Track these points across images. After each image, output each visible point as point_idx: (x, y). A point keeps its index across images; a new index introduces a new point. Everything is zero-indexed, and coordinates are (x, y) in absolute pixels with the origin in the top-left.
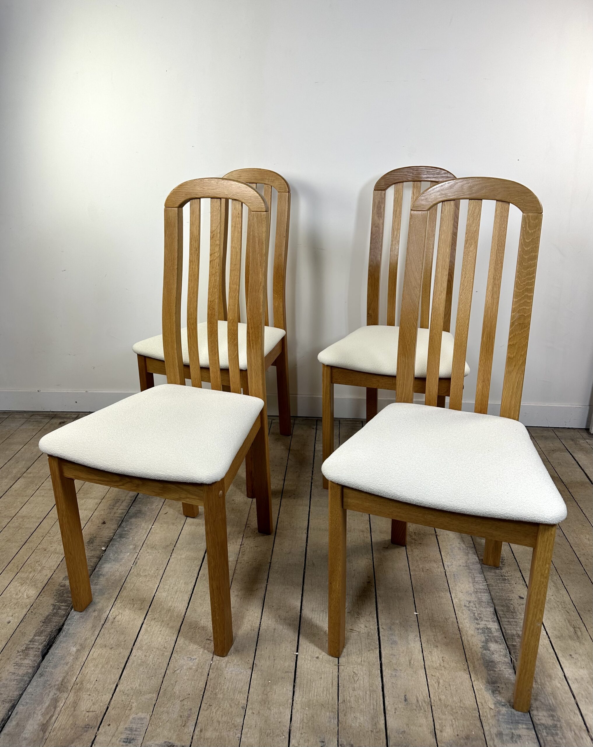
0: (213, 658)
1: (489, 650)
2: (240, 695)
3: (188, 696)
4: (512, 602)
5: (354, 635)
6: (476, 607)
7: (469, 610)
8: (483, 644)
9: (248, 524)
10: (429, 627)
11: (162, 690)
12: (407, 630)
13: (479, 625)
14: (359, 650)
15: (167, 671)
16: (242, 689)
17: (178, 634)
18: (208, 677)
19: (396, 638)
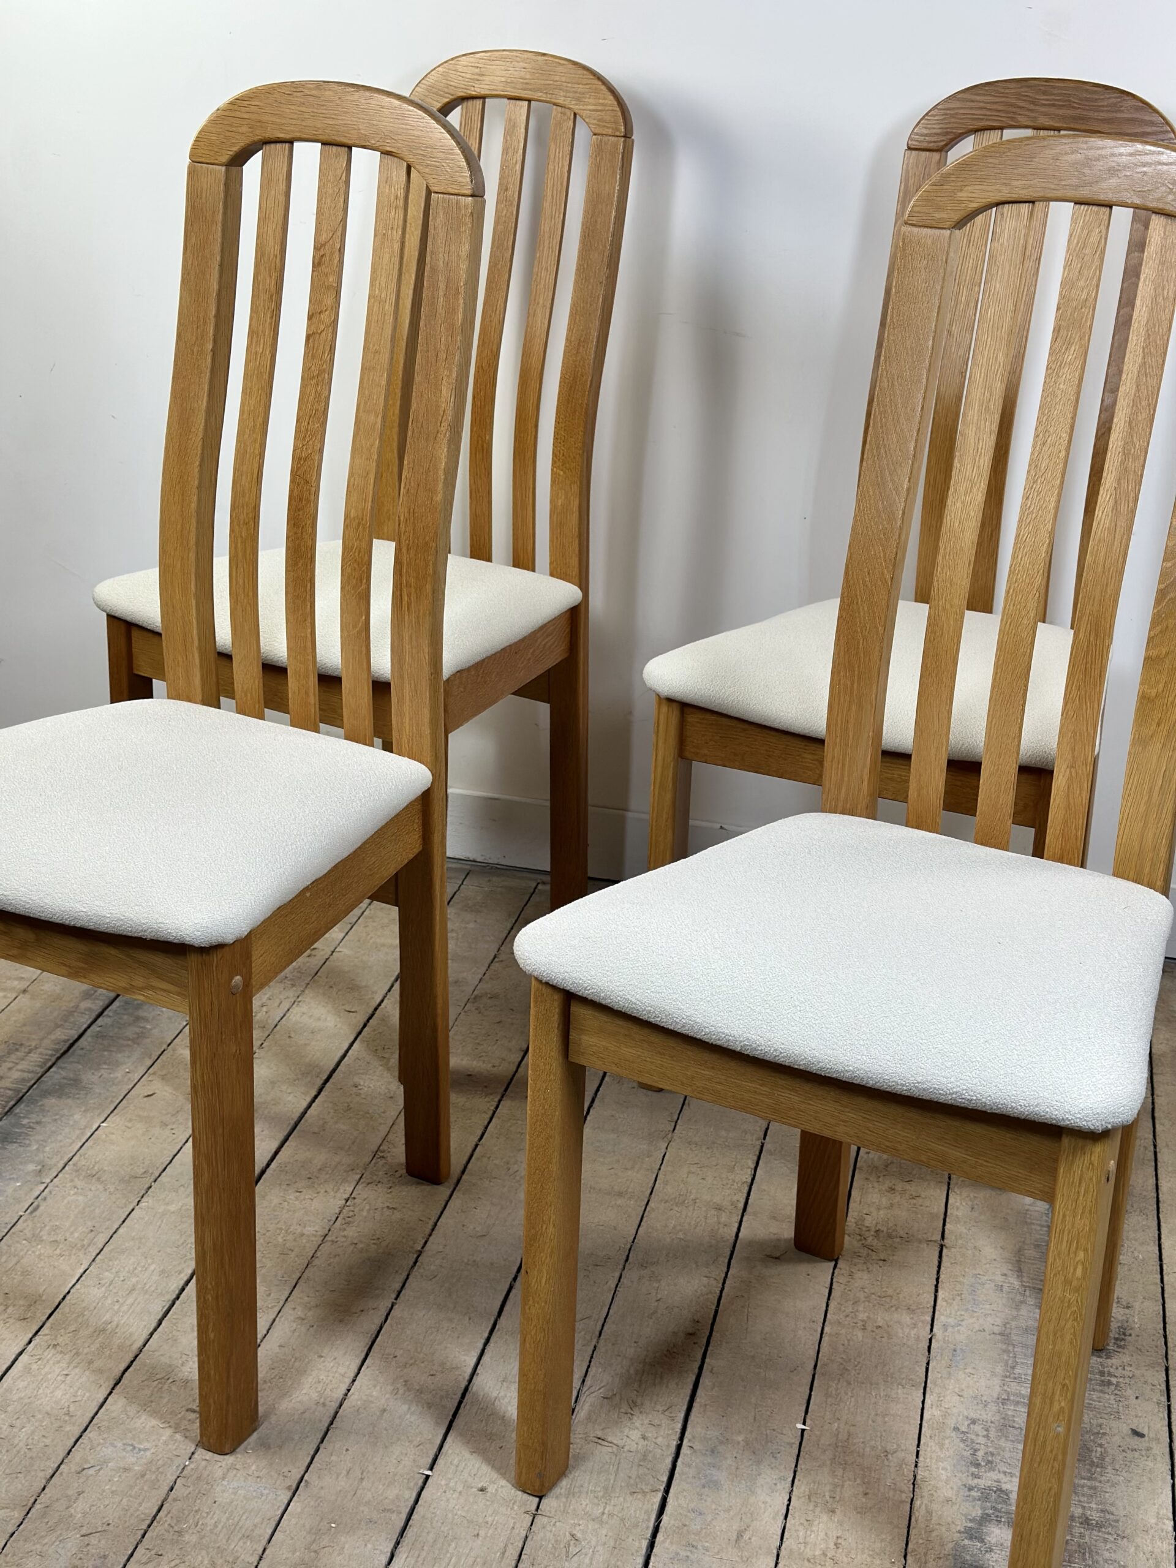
0: (193, 1453)
1: (982, 1541)
2: (245, 1543)
3: (105, 1527)
4: (1103, 1442)
5: (603, 1453)
6: (987, 1437)
7: (963, 1441)
8: (970, 1525)
9: (383, 1151)
10: (828, 1462)
11: (37, 1506)
12: (759, 1462)
13: (976, 1481)
14: (606, 1489)
15: (62, 1467)
16: (253, 1530)
17: (113, 1389)
18: (168, 1495)
19: (721, 1476)
